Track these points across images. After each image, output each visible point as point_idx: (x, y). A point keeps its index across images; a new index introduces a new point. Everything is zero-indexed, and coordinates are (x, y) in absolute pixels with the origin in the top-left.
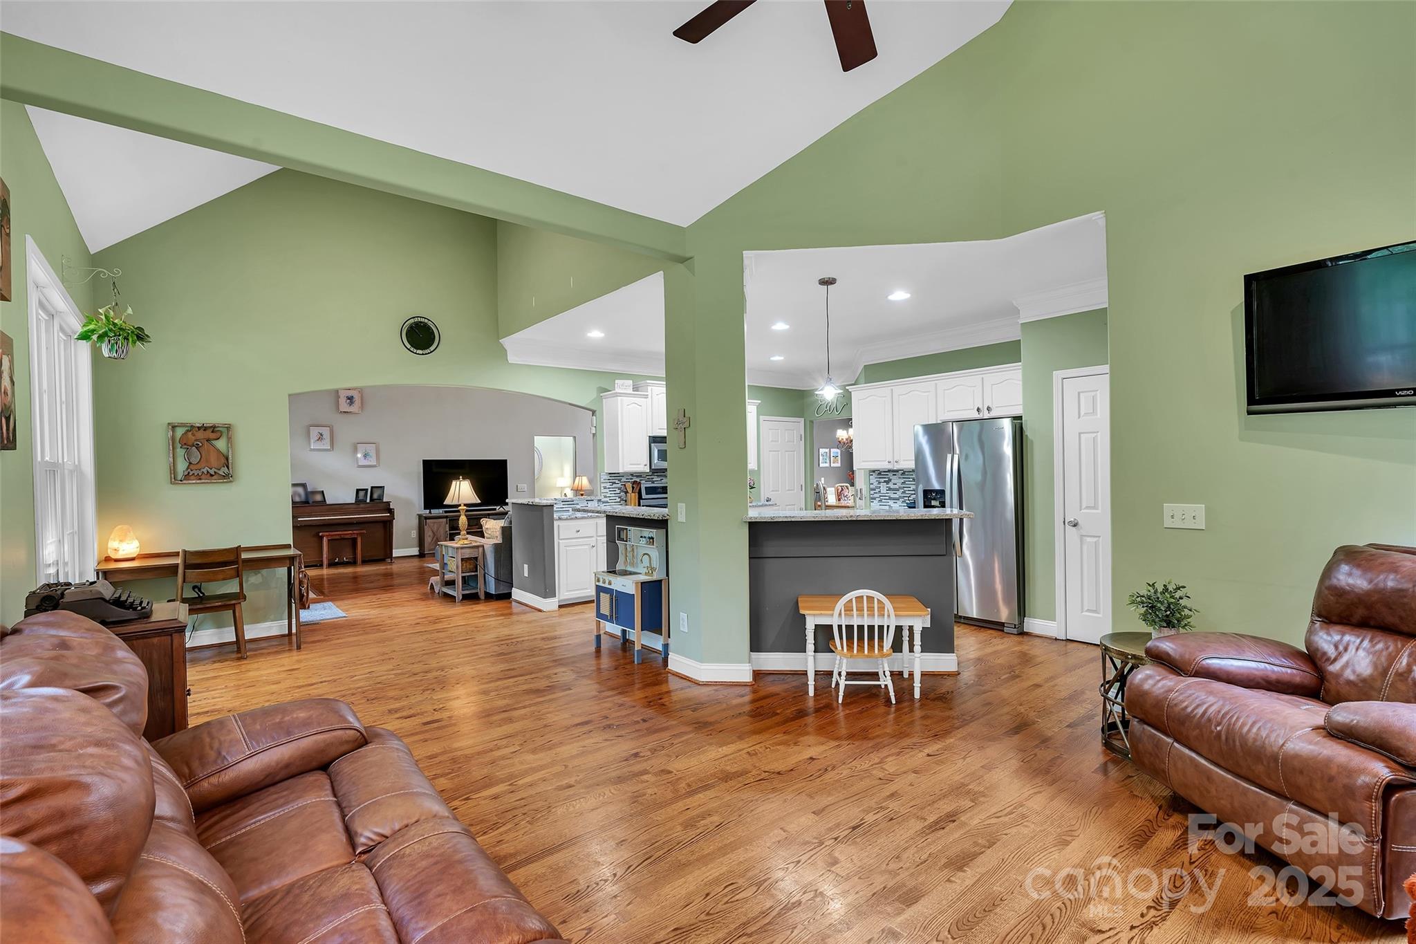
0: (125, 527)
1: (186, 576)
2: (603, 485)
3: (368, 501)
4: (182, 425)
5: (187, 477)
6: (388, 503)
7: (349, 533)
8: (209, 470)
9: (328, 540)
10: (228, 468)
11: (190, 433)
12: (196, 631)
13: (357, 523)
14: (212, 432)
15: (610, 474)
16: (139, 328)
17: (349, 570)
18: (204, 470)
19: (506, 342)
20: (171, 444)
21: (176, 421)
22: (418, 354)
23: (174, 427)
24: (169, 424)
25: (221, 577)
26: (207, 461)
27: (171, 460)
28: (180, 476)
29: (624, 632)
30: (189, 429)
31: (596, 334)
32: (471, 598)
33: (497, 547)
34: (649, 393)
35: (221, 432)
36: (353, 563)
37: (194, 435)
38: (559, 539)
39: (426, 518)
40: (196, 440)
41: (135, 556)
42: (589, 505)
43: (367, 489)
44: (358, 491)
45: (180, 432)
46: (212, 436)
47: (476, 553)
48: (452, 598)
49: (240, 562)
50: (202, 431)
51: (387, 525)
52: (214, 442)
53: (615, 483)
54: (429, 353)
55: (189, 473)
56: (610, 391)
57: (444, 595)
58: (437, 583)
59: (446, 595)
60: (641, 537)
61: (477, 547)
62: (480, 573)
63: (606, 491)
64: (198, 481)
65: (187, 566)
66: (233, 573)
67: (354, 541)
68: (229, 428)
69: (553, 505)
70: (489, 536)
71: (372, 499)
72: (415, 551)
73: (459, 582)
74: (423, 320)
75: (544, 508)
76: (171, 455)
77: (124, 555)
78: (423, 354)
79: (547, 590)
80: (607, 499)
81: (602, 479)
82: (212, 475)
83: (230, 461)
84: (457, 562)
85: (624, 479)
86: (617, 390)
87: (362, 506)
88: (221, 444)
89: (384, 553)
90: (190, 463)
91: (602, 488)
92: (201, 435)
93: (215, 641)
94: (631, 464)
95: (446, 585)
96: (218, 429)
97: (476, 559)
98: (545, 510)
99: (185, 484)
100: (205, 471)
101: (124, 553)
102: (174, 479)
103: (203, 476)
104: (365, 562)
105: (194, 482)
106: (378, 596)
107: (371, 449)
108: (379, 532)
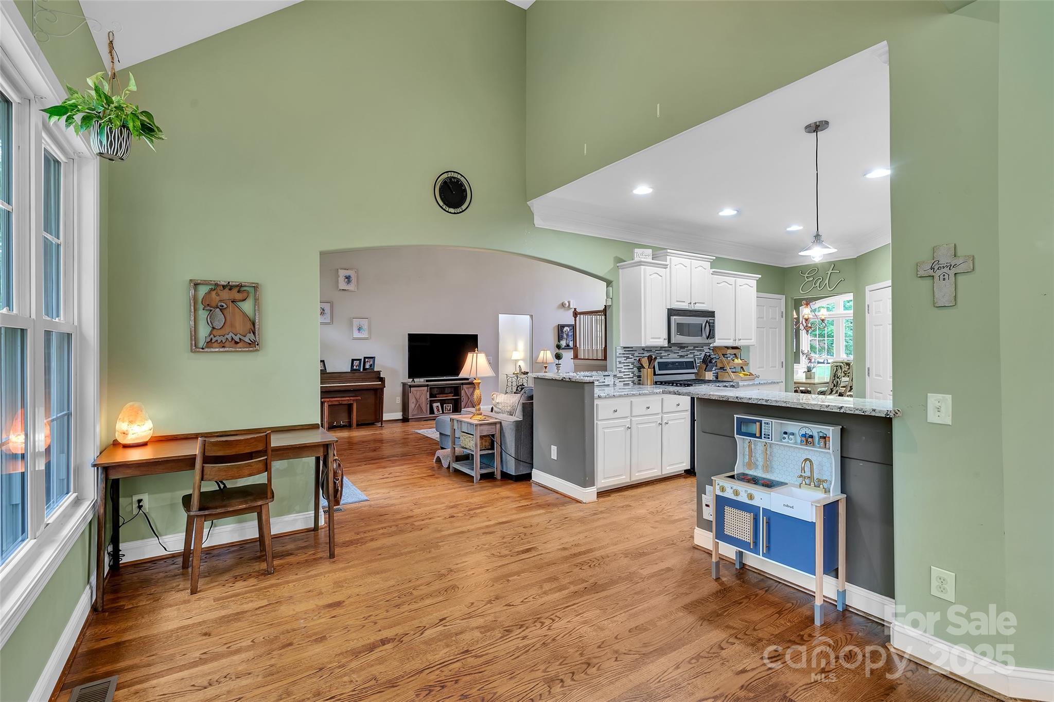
0: (137, 404)
1: (205, 473)
2: (618, 360)
3: (361, 370)
4: (205, 283)
5: (209, 343)
6: (379, 372)
7: (346, 400)
8: (234, 336)
9: (329, 405)
10: (254, 333)
11: (215, 292)
12: (215, 526)
13: (354, 390)
14: (239, 292)
15: (624, 348)
16: (144, 113)
17: (344, 434)
18: (227, 336)
19: (536, 204)
20: (193, 304)
21: (199, 276)
22: (450, 213)
23: (196, 285)
24: (190, 280)
25: (247, 472)
26: (232, 326)
27: (192, 323)
28: (201, 343)
29: (740, 554)
30: (213, 287)
31: (643, 190)
32: (488, 477)
33: (518, 424)
34: (668, 263)
35: (248, 293)
36: (349, 426)
37: (218, 295)
38: (597, 420)
39: (410, 386)
40: (221, 301)
41: (147, 440)
42: (606, 381)
43: (361, 359)
44: (353, 360)
45: (203, 291)
46: (238, 296)
47: (494, 430)
48: (470, 478)
49: (269, 452)
50: (227, 290)
51: (377, 393)
52: (240, 304)
53: (628, 358)
54: (460, 212)
55: (211, 339)
56: (625, 261)
57: (455, 471)
58: (446, 457)
59: (457, 472)
60: (785, 433)
61: (495, 424)
62: (496, 451)
63: (622, 365)
64: (222, 350)
65: (207, 460)
66: (261, 466)
67: (350, 407)
68: (256, 287)
69: (593, 382)
70: (499, 410)
71: (364, 369)
72: (399, 415)
73: (477, 460)
74: (456, 175)
75: (586, 385)
76: (193, 318)
77: (134, 440)
78: (455, 213)
79: (585, 478)
80: (621, 375)
81: (618, 354)
82: (236, 343)
83: (257, 327)
84: (476, 440)
85: (636, 354)
86: (637, 259)
87: (357, 374)
88: (247, 307)
89: (374, 417)
90: (213, 328)
91: (618, 363)
92: (225, 295)
93: (236, 538)
94: (652, 338)
95: (457, 461)
96: (245, 288)
97: (493, 436)
98: (587, 387)
99: (207, 352)
100: (229, 337)
101: (134, 437)
102: (195, 347)
103: (227, 343)
104: (360, 425)
105: (217, 350)
106: (389, 470)
107: (365, 323)
108: (371, 399)
